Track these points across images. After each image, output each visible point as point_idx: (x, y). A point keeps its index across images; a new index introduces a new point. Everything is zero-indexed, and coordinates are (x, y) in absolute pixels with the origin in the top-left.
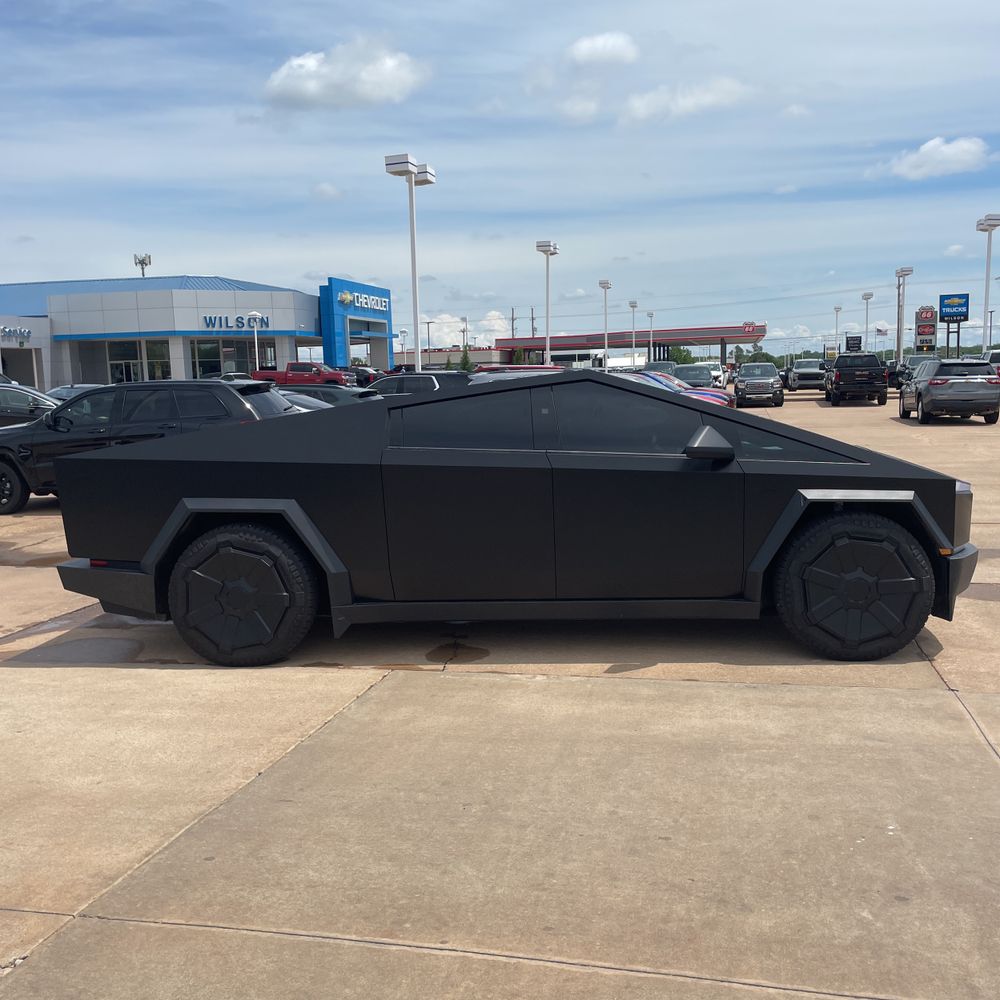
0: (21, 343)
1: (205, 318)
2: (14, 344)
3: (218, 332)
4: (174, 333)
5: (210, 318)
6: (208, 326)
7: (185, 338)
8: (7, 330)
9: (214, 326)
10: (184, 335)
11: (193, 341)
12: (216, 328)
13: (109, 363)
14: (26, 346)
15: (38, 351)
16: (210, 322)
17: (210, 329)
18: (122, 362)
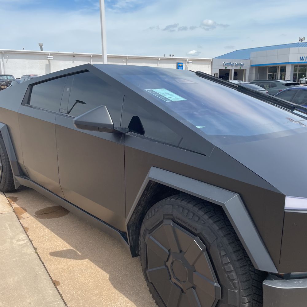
0: (240, 68)
1: (301, 57)
2: (238, 68)
3: (304, 62)
4: (288, 63)
5: (302, 57)
6: (301, 60)
7: (292, 65)
8: (237, 64)
9: (303, 60)
10: (292, 63)
11: (295, 66)
12: (304, 61)
13: (268, 74)
14: (242, 68)
15: (246, 70)
16: (302, 59)
17: (302, 61)
18: (272, 73)
